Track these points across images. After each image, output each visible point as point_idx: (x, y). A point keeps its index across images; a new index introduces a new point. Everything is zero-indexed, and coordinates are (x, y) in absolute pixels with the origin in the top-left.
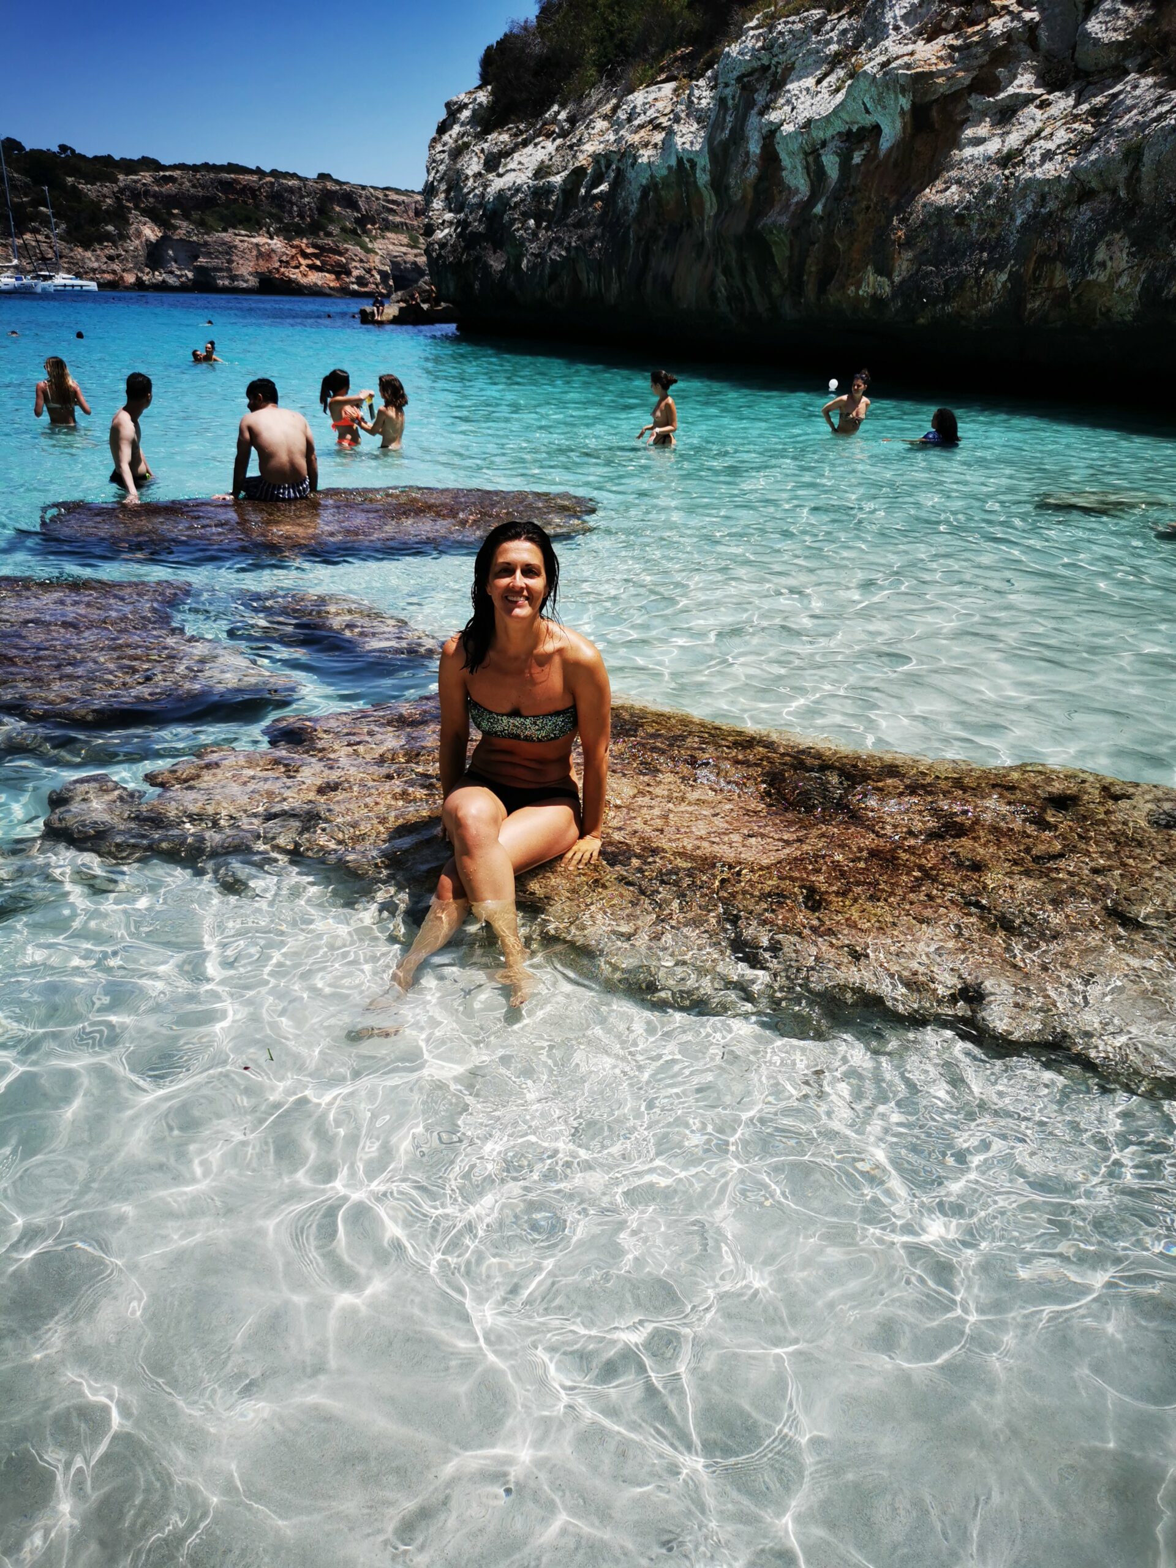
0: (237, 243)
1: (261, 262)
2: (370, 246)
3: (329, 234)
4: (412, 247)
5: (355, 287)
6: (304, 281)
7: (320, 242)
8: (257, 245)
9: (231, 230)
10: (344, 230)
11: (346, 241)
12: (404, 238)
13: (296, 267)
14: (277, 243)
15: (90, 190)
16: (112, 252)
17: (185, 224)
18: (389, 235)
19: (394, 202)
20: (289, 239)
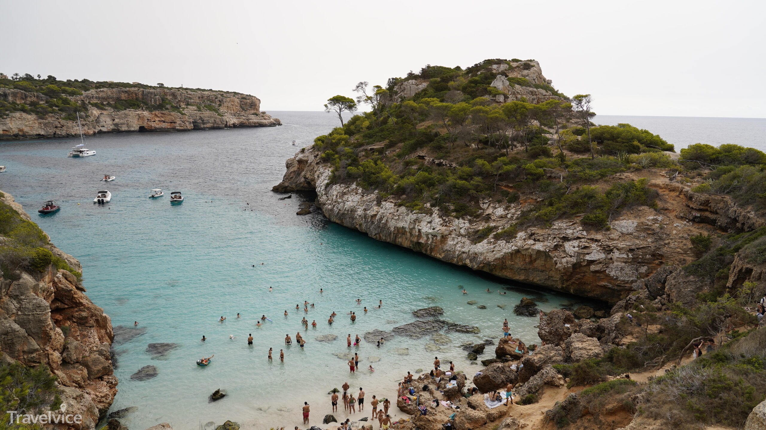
0: (130, 114)
1: (140, 120)
2: (183, 112)
3: (167, 109)
4: (199, 111)
5: (178, 128)
6: (157, 126)
7: (163, 112)
8: (138, 114)
9: (128, 109)
10: (172, 107)
11: (173, 111)
12: (195, 108)
13: (154, 121)
14: (146, 113)
15: (72, 99)
16: (84, 123)
17: (110, 108)
18: (189, 107)
19: (190, 94)
20: (151, 111)
